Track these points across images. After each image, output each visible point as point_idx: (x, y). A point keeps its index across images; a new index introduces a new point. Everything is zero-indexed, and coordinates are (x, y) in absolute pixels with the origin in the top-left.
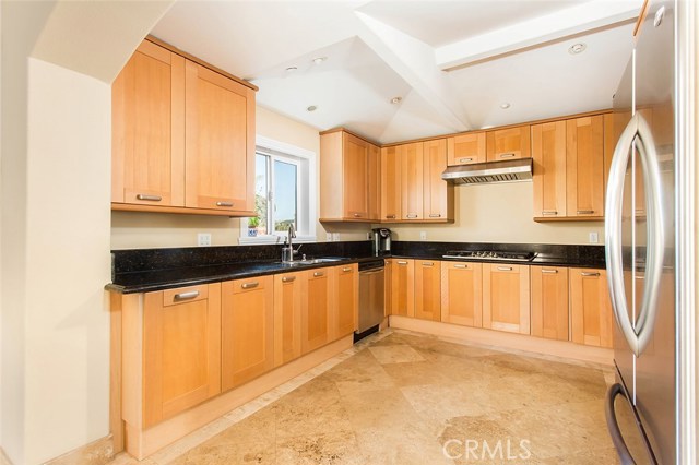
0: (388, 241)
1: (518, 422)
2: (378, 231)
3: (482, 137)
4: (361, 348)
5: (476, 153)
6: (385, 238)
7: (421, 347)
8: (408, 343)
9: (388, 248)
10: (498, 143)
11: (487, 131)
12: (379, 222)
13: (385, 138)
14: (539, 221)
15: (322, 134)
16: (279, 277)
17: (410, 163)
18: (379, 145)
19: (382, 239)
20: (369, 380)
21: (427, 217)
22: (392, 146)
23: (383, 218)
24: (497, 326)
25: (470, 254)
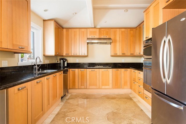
0: (66, 63)
1: (121, 110)
2: (63, 59)
3: (98, 30)
4: (64, 101)
5: (96, 35)
6: (65, 62)
7: (83, 97)
8: (78, 97)
9: (66, 65)
10: (102, 32)
11: (99, 28)
12: (63, 56)
13: (65, 26)
14: (112, 56)
15: (44, 21)
16: (46, 77)
17: (75, 36)
18: (63, 28)
19: (64, 62)
20: (75, 110)
21: (80, 54)
22: (68, 29)
23: (64, 54)
24: (103, 87)
25: (95, 66)
